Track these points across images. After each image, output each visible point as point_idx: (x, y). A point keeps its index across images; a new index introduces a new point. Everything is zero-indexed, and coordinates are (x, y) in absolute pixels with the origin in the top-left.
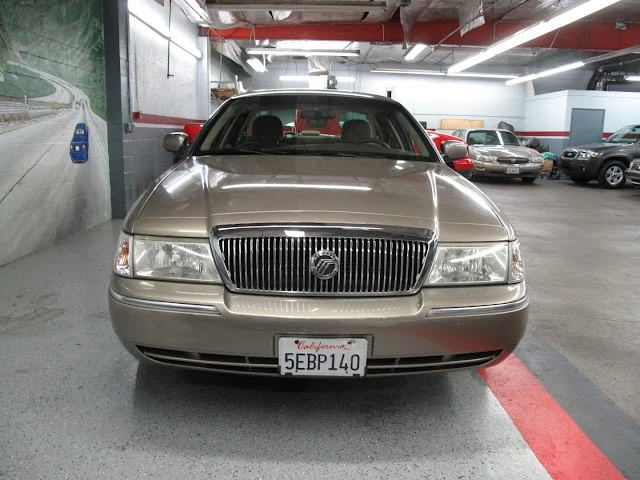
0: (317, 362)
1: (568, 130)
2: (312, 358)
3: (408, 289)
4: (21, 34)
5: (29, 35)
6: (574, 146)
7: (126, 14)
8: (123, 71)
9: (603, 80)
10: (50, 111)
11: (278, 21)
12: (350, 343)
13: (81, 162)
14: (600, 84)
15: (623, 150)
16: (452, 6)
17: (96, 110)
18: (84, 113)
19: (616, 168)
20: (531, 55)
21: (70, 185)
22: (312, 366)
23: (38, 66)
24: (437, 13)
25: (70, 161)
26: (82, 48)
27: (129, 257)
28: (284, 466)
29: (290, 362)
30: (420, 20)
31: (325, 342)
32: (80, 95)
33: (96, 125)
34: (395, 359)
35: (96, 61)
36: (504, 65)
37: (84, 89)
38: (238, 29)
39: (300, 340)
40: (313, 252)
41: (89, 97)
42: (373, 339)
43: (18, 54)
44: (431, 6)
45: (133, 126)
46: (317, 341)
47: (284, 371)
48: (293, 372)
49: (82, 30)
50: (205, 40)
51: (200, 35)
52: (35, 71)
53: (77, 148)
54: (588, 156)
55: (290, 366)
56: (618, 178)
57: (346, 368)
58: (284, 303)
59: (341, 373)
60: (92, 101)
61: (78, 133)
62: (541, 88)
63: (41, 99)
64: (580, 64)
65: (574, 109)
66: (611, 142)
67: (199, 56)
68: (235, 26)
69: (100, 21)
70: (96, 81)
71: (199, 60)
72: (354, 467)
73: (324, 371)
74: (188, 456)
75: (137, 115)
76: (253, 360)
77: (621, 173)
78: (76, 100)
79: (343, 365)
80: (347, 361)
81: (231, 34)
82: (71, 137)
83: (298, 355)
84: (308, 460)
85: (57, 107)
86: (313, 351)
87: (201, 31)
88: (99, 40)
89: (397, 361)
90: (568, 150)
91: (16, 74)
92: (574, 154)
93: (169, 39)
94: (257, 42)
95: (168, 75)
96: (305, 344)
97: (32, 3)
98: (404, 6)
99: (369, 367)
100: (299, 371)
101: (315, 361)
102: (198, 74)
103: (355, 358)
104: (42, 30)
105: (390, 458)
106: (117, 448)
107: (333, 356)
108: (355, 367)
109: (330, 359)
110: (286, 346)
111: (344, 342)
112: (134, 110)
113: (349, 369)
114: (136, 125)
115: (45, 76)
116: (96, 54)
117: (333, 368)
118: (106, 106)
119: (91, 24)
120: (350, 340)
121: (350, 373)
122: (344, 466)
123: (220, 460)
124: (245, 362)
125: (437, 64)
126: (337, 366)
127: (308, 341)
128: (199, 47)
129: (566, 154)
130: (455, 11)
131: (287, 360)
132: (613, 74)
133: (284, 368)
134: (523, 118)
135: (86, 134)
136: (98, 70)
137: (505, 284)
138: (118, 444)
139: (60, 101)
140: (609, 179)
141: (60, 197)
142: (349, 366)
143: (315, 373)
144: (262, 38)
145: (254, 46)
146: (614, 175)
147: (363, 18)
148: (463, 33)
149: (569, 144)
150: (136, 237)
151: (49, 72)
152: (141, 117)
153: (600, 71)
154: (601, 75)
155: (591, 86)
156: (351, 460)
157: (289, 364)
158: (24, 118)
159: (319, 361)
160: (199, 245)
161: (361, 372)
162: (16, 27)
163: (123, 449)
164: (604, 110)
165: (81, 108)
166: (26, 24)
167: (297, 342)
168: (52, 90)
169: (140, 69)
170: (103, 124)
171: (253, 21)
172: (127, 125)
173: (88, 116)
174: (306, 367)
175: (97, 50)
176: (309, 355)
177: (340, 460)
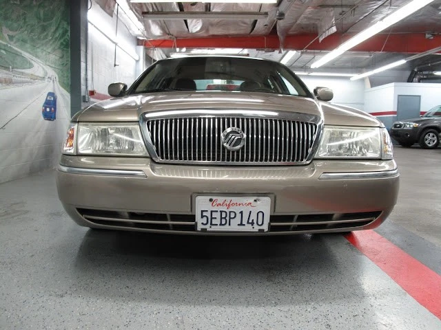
0: (228, 218)
1: (396, 110)
2: (224, 215)
3: (302, 160)
4: (10, 23)
5: (15, 25)
6: (401, 120)
7: (86, 22)
8: (83, 59)
9: (418, 76)
10: (29, 80)
11: (192, 33)
12: (255, 201)
13: (50, 120)
14: (415, 79)
15: (436, 121)
16: (312, 22)
17: (63, 85)
18: (54, 85)
19: (431, 134)
20: (368, 57)
21: (42, 135)
22: (224, 222)
23: (21, 47)
24: (303, 28)
25: (42, 118)
26: (54, 40)
27: (74, 142)
28: (200, 309)
29: (205, 218)
30: (291, 33)
31: (235, 199)
32: (52, 73)
33: (62, 95)
34: (293, 216)
35: (63, 50)
36: (348, 68)
37: (54, 68)
38: (165, 41)
39: (214, 198)
40: (224, 129)
41: (58, 75)
42: (275, 197)
43: (6, 37)
44: (298, 22)
45: (89, 99)
46: (228, 199)
47: (200, 227)
48: (208, 227)
49: (55, 28)
50: (141, 48)
51: (138, 45)
52: (19, 50)
53: (48, 110)
54: (411, 126)
55: (205, 223)
56: (434, 141)
57: (252, 223)
58: (200, 171)
59: (248, 228)
60: (59, 78)
61: (48, 98)
62: (375, 82)
63: (23, 71)
64: (403, 62)
65: (399, 96)
66: (426, 116)
67: (137, 59)
68: (162, 38)
69: (68, 24)
70: (63, 65)
71: (137, 61)
72: (261, 310)
73: (234, 227)
74: (117, 302)
75: (92, 93)
76: (174, 217)
77: (435, 138)
78: (48, 76)
79: (250, 221)
80: (254, 217)
81: (159, 44)
82: (44, 101)
83: (212, 212)
84: (221, 304)
85: (35, 78)
86: (224, 209)
87: (139, 42)
88: (66, 37)
89: (296, 218)
90: (397, 123)
91: (4, 50)
92: (401, 126)
93: (116, 44)
94: (178, 50)
95: (115, 65)
96: (218, 202)
97: (19, 3)
98: (280, 19)
99: (272, 224)
100: (213, 227)
101: (226, 218)
102: (136, 71)
103: (260, 215)
104: (25, 22)
105: (292, 302)
106: (57, 296)
107: (241, 213)
108: (260, 223)
109: (239, 216)
110: (202, 203)
111: (251, 200)
112: (90, 89)
113: (255, 225)
114: (92, 100)
115: (26, 55)
116: (64, 46)
117: (241, 224)
118: (70, 83)
119: (61, 26)
120: (255, 198)
121: (256, 228)
122: (253, 308)
123: (144, 304)
124: (166, 220)
125: (302, 67)
126: (245, 222)
127: (220, 199)
128: (137, 52)
129: (395, 126)
130: (315, 26)
131: (202, 216)
132: (424, 73)
133: (200, 223)
134: (363, 104)
135: (55, 101)
136: (65, 57)
137: (379, 160)
138: (58, 293)
139: (37, 74)
140: (427, 142)
141: (34, 142)
142: (255, 222)
143: (226, 228)
144: (181, 47)
145: (175, 52)
146: (431, 139)
147: (251, 31)
148: (321, 39)
149: (397, 119)
150: (80, 123)
151: (30, 53)
152: (95, 94)
153: (416, 70)
154: (416, 73)
155: (410, 80)
156: (258, 304)
157: (204, 220)
158: (9, 82)
159: (230, 218)
160: (130, 127)
161: (265, 227)
163: (62, 296)
164: (420, 96)
165: (52, 81)
166: (14, 17)
167: (211, 200)
168: (31, 66)
169: (95, 61)
170: (68, 96)
171: (175, 34)
172: (84, 97)
173: (56, 87)
174: (219, 223)
175: (64, 43)
176: (221, 212)
177: (248, 304)
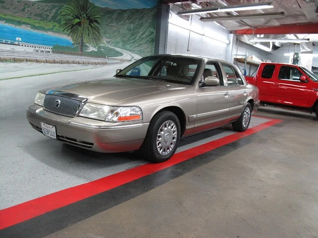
3: (73, 115)
4: (108, 35)
5: (112, 36)
10: (119, 62)
12: (52, 127)
23: (115, 46)
26: (141, 39)
34: (63, 136)
35: (149, 44)
37: (140, 55)
38: (249, 30)
43: (105, 42)
46: (47, 125)
49: (142, 33)
50: (232, 35)
51: (230, 33)
52: (113, 48)
63: (115, 58)
69: (154, 29)
71: (228, 44)
80: (53, 133)
85: (123, 61)
86: (47, 128)
89: (65, 138)
94: (258, 36)
102: (227, 51)
104: (119, 33)
107: (50, 131)
108: (54, 136)
115: (118, 49)
116: (150, 41)
117: (51, 135)
119: (148, 30)
128: (229, 39)
131: (43, 130)
136: (150, 48)
144: (260, 34)
158: (105, 64)
161: (56, 138)
162: (105, 33)
166: (111, 32)
167: (44, 124)
168: (121, 55)
174: (46, 133)
